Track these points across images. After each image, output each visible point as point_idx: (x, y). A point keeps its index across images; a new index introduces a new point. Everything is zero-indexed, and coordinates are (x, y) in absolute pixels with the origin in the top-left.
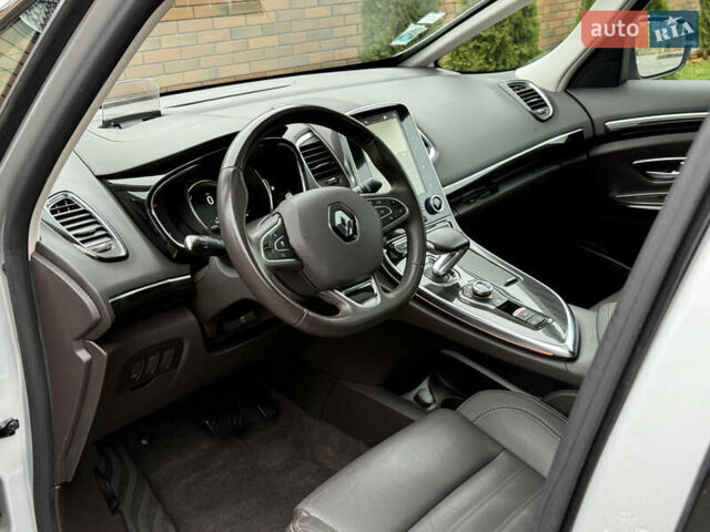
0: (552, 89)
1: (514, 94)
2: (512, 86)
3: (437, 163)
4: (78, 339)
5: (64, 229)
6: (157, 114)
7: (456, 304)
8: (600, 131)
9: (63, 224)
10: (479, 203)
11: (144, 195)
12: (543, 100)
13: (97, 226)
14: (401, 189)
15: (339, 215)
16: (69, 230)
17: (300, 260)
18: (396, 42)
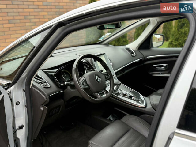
0: (135, 50)
1: (127, 51)
2: (126, 49)
3: (112, 66)
4: (41, 105)
5: (37, 81)
7: (119, 96)
8: (146, 59)
9: (37, 80)
10: (121, 74)
11: (53, 74)
12: (133, 52)
13: (43, 81)
15: (97, 77)
16: (38, 81)
17: (89, 87)
18: (100, 39)
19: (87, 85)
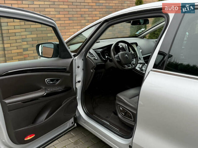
2: (156, 41)
3: (141, 52)
4: (91, 69)
6: (99, 42)
7: (143, 72)
9: (90, 54)
11: (99, 52)
13: (93, 55)
14: (135, 53)
15: (126, 55)
18: (136, 33)
19: (120, 59)
